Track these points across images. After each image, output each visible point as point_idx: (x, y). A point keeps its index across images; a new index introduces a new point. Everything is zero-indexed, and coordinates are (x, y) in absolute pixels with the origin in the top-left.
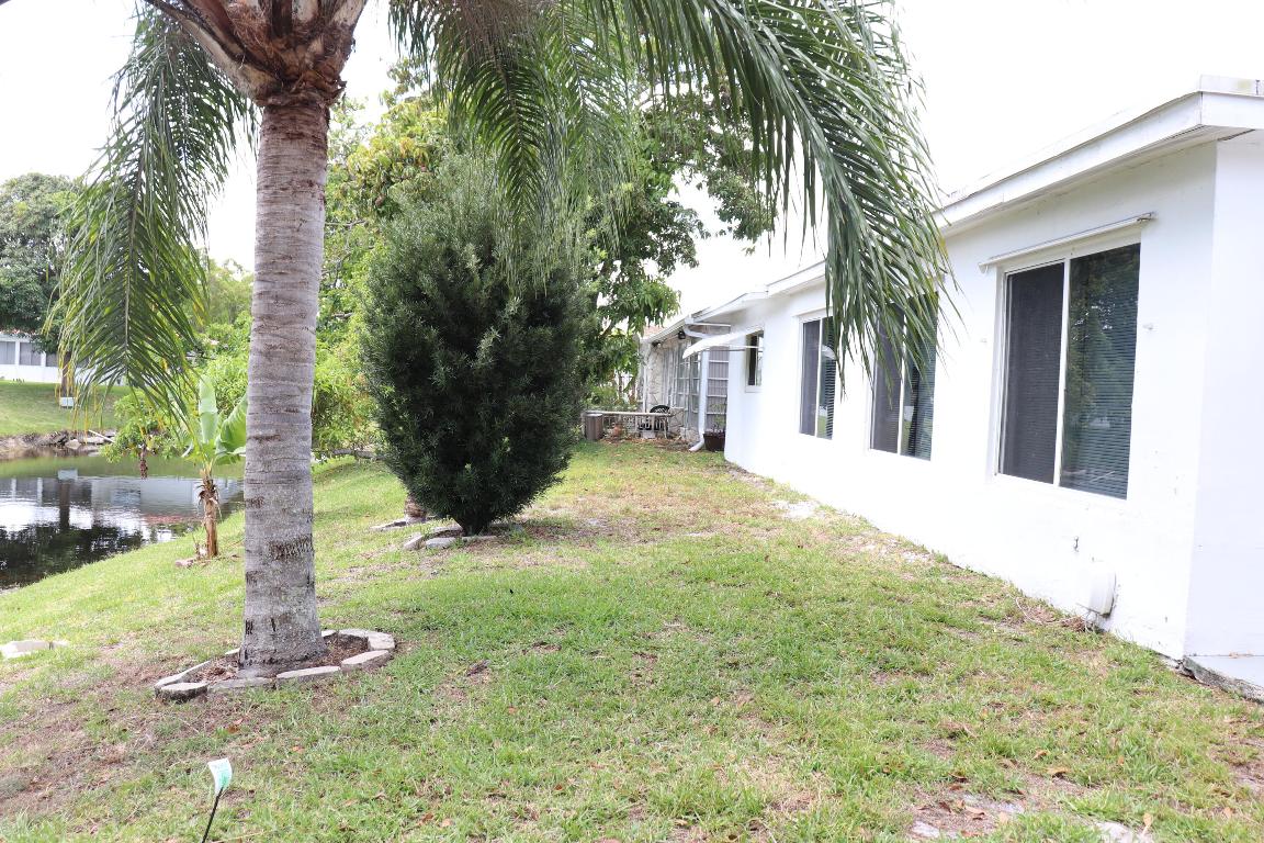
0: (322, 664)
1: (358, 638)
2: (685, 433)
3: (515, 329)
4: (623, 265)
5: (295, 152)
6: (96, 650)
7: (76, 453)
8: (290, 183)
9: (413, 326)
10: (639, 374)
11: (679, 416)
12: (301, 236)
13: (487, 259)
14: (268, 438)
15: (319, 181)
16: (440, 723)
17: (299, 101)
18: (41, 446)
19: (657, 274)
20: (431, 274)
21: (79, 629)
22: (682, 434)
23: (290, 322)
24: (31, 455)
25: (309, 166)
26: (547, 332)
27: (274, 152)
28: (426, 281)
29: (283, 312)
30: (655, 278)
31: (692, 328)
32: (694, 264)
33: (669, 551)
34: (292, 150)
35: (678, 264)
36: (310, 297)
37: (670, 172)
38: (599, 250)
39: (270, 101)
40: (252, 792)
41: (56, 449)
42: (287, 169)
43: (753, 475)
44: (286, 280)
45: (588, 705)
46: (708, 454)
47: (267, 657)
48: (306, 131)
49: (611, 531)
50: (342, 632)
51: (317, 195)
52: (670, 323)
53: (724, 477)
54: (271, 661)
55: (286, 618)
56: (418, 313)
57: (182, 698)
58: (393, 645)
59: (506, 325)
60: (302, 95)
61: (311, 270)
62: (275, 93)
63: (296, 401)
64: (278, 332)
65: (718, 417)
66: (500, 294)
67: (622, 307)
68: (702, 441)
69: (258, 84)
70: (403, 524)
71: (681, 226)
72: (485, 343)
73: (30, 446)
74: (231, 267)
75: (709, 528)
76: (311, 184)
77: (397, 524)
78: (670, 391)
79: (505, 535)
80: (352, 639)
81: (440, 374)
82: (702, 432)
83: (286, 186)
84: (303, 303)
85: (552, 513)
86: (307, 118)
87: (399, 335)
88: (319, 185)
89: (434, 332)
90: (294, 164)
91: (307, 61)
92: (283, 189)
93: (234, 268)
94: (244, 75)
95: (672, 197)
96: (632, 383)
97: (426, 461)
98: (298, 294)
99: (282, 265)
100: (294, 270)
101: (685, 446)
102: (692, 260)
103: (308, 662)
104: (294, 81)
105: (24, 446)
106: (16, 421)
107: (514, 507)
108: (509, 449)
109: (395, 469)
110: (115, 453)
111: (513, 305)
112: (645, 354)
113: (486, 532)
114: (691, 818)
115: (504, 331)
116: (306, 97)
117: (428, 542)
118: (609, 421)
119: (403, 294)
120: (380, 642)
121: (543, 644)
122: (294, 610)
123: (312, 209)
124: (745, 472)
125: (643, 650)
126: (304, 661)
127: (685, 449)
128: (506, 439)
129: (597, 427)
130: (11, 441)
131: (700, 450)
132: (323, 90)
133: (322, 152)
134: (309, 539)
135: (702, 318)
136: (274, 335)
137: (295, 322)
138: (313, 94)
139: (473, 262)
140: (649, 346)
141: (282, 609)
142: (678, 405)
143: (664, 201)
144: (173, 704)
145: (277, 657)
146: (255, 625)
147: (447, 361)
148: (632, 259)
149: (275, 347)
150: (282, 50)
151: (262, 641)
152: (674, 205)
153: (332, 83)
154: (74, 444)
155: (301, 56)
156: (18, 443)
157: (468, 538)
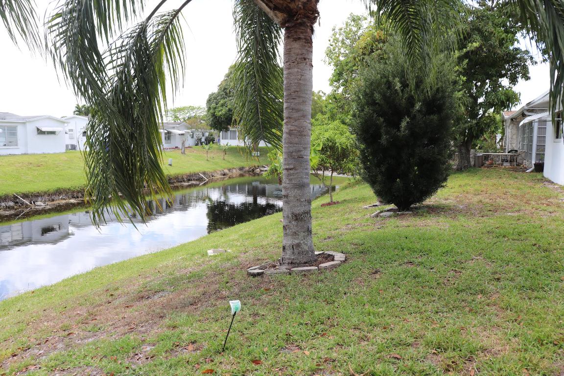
0: (313, 266)
1: (332, 255)
2: (526, 163)
3: (419, 116)
4: (490, 82)
5: (298, 46)
6: (238, 255)
7: (258, 175)
8: (296, 59)
9: (373, 117)
10: (505, 134)
11: (523, 155)
12: (301, 82)
13: (405, 85)
14: (290, 169)
15: (308, 57)
16: (349, 294)
17: (298, 24)
18: (245, 172)
19: (509, 85)
20: (380, 93)
21: (237, 245)
22: (524, 164)
23: (299, 119)
24: (241, 175)
25: (304, 51)
26: (435, 117)
27: (288, 47)
28: (377, 96)
29: (295, 115)
30: (507, 87)
31: (529, 111)
32: (528, 78)
33: (491, 222)
34: (296, 45)
35: (519, 79)
36: (307, 108)
37: (514, 33)
38: (462, 77)
39: (287, 25)
40: (263, 315)
41: (251, 173)
42: (294, 53)
43: (557, 184)
44: (296, 101)
45: (416, 292)
46: (535, 174)
47: (290, 261)
48: (302, 36)
49: (468, 211)
50: (326, 252)
51: (308, 64)
52: (516, 109)
53: (540, 185)
54: (292, 263)
55: (298, 245)
56: (374, 111)
57: (254, 275)
58: (344, 259)
59: (415, 115)
60: (299, 21)
61: (307, 96)
62: (288, 21)
63: (302, 153)
64: (293, 124)
65: (541, 156)
66: (411, 102)
67: (489, 102)
68: (533, 167)
69: (281, 19)
70: (376, 206)
71: (520, 59)
72: (404, 124)
73: (241, 172)
74: (321, 94)
75: (519, 211)
76: (305, 59)
77: (374, 206)
78: (520, 142)
79: (416, 212)
80: (329, 255)
81: (384, 139)
82: (533, 162)
83: (294, 61)
84: (304, 111)
85: (444, 202)
86: (302, 31)
87: (366, 121)
88: (308, 59)
89: (382, 119)
90: (297, 51)
91: (300, 6)
92: (293, 62)
93: (322, 95)
94: (276, 16)
95: (516, 45)
96: (502, 139)
97: (379, 178)
98: (302, 107)
99: (294, 95)
100: (299, 97)
101: (524, 170)
102: (527, 76)
103: (307, 265)
104: (295, 15)
105: (239, 172)
106: (236, 162)
107: (420, 200)
108: (417, 173)
109: (368, 182)
110: (269, 175)
111: (418, 106)
112: (508, 125)
113: (408, 210)
114: (439, 350)
115: (413, 118)
116: (301, 22)
117: (381, 214)
118: (486, 157)
119: (368, 104)
120: (339, 257)
121: (411, 263)
122: (302, 242)
123: (306, 70)
124: (553, 183)
125: (457, 269)
126: (306, 264)
127: (524, 171)
128: (416, 168)
129: (480, 160)
130: (234, 170)
131: (532, 171)
132: (308, 17)
133: (309, 45)
134: (308, 213)
135: (531, 105)
136: (292, 125)
137: (301, 119)
138: (304, 20)
139: (398, 86)
140: (510, 120)
141: (297, 241)
142: (523, 149)
143: (511, 48)
144: (251, 278)
145: (295, 261)
146: (286, 248)
147: (387, 133)
148: (494, 78)
149: (293, 130)
150: (289, 3)
151: (289, 254)
152: (517, 49)
153: (312, 14)
154: (258, 171)
155: (297, 4)
156: (236, 171)
157: (399, 213)
